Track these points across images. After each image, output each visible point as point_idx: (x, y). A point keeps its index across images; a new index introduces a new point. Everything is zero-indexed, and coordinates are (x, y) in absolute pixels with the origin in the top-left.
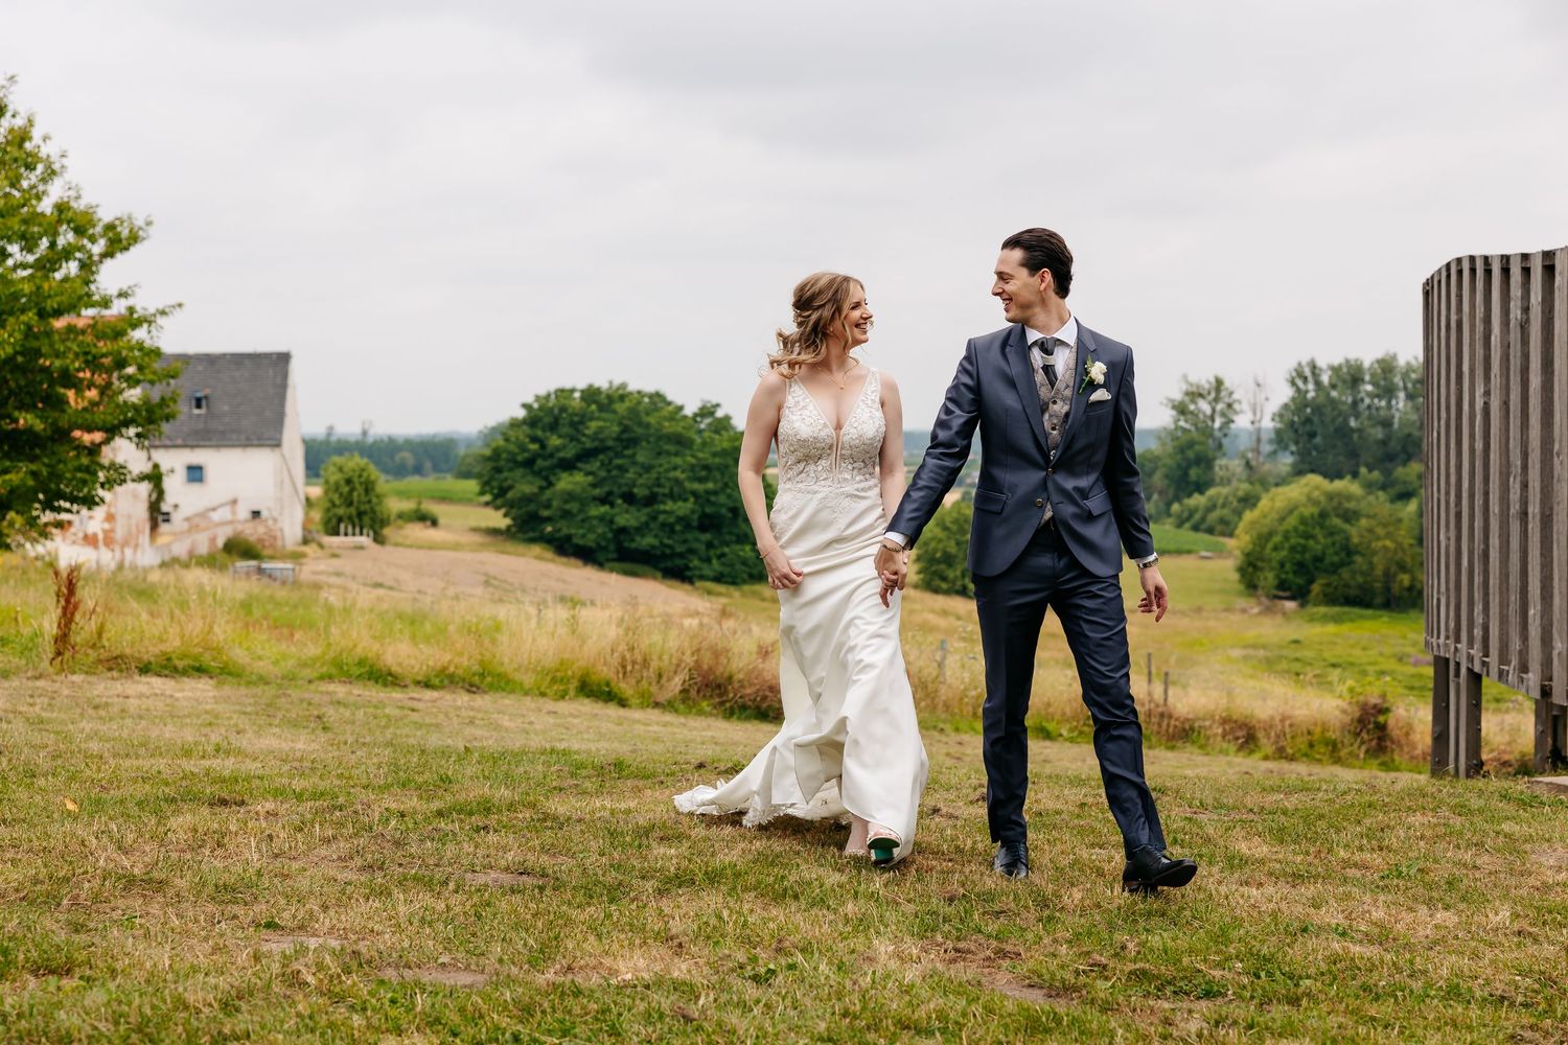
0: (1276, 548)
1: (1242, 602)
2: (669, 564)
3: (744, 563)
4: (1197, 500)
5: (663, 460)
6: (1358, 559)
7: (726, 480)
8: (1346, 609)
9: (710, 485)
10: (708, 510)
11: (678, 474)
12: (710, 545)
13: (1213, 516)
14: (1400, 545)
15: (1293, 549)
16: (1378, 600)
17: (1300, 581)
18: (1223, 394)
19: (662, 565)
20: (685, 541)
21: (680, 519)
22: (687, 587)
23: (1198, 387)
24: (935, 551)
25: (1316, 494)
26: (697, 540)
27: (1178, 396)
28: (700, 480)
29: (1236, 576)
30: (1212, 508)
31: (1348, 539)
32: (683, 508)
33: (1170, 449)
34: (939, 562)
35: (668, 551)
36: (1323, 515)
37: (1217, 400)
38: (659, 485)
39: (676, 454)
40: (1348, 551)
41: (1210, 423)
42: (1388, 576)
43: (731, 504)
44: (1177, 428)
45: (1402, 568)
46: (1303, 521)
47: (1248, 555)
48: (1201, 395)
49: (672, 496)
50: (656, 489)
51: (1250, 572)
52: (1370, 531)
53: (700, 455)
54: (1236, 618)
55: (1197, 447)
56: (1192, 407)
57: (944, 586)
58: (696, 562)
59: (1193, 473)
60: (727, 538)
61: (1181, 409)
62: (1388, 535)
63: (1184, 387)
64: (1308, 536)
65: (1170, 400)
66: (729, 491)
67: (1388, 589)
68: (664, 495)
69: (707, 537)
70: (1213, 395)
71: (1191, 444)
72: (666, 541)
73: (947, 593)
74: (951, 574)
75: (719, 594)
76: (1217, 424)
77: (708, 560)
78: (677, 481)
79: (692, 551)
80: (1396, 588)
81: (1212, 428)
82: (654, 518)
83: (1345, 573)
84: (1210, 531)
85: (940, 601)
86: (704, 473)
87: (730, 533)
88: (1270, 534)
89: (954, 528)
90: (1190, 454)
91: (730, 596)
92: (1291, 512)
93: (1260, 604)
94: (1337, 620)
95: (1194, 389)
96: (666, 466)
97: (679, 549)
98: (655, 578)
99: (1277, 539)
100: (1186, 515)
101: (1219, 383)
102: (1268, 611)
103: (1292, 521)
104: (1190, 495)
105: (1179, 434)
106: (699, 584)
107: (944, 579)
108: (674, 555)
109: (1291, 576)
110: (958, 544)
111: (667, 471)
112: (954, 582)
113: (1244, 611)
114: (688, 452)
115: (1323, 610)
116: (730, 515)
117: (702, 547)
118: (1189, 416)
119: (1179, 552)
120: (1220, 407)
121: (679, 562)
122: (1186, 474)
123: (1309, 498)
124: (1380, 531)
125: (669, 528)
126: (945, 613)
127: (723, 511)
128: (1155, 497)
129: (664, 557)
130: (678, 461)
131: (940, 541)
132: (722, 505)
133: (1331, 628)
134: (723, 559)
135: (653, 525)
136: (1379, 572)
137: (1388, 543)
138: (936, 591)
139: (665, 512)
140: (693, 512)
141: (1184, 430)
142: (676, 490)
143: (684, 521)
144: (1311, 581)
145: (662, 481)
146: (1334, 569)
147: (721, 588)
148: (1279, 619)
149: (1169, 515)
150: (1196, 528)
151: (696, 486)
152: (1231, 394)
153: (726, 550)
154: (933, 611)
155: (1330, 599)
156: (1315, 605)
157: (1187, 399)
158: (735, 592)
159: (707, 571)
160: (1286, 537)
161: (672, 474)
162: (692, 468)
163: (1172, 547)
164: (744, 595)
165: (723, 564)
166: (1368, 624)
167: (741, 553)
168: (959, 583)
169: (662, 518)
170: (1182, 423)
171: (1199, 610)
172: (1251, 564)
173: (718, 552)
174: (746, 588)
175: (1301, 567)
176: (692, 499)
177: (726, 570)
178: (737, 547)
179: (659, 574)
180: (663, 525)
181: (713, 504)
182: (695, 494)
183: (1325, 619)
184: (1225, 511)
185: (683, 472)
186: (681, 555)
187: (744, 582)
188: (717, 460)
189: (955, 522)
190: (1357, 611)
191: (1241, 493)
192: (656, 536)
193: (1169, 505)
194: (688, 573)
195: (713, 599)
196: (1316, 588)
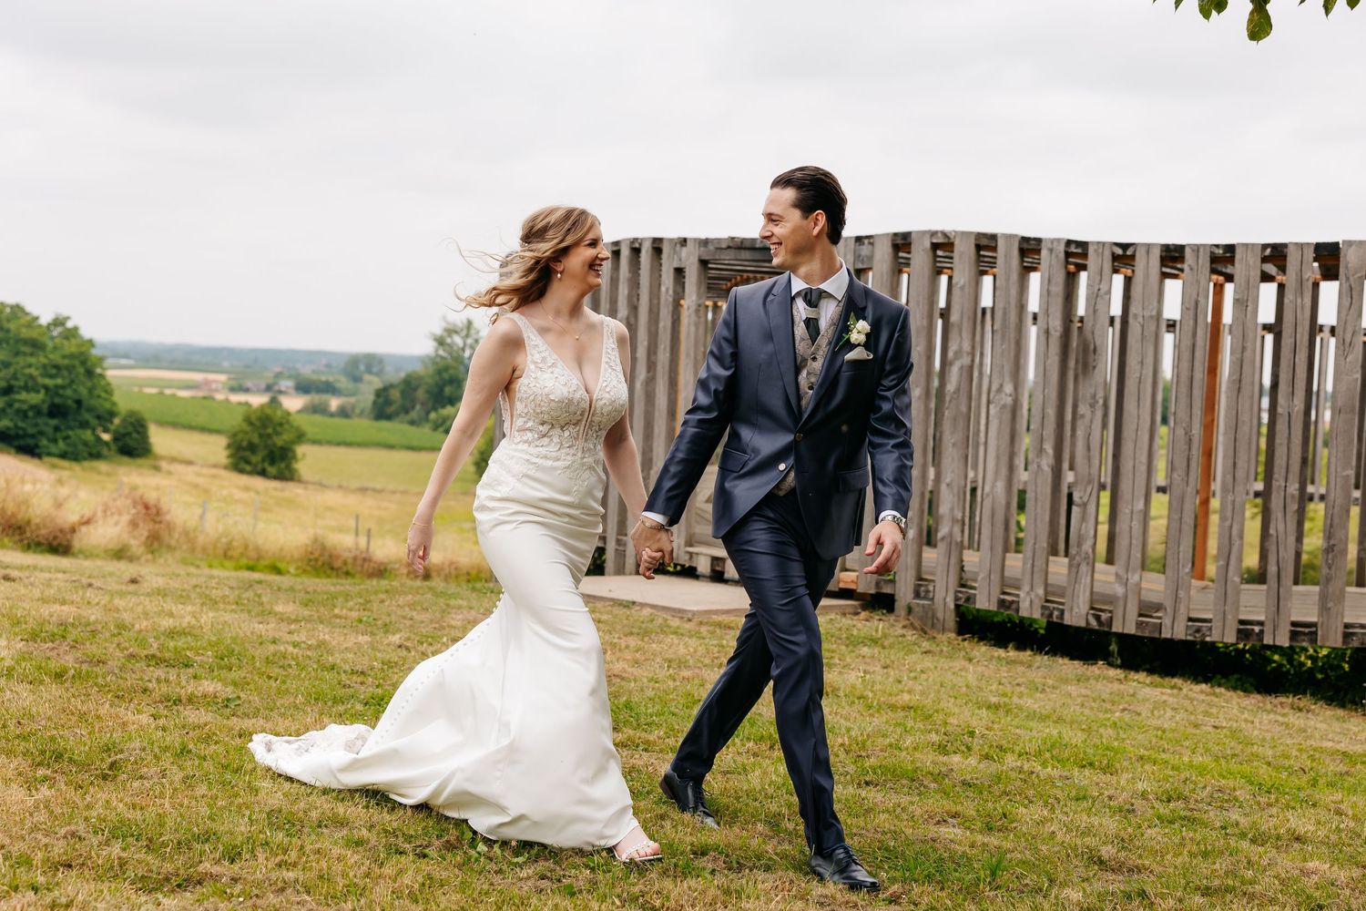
2: (22, 442)
3: (85, 444)
4: (449, 411)
5: (21, 360)
7: (73, 376)
9: (59, 381)
10: (57, 400)
11: (32, 371)
12: (57, 429)
18: (472, 332)
19: (16, 443)
20: (36, 425)
21: (32, 407)
22: (36, 461)
23: (455, 325)
24: (242, 441)
26: (46, 424)
27: (438, 331)
28: (51, 376)
32: (35, 398)
33: (431, 370)
34: (245, 449)
35: (21, 432)
37: (467, 336)
38: (16, 379)
39: (32, 355)
41: (461, 353)
43: (76, 397)
44: (437, 355)
48: (456, 332)
49: (26, 388)
50: (13, 383)
53: (52, 356)
55: (452, 371)
56: (449, 340)
57: (248, 468)
58: (44, 442)
59: (448, 390)
60: (72, 424)
61: (440, 342)
63: (444, 325)
65: (434, 335)
66: (74, 387)
68: (20, 387)
69: (54, 422)
70: (464, 333)
71: (446, 368)
72: (21, 424)
73: (250, 473)
74: (254, 459)
75: (62, 468)
76: (467, 354)
77: (55, 441)
78: (31, 377)
79: (41, 433)
81: (463, 357)
82: (10, 405)
85: (245, 480)
86: (54, 371)
87: (75, 420)
89: (258, 423)
90: (446, 376)
91: (70, 469)
95: (451, 327)
96: (22, 364)
97: (31, 430)
98: (9, 453)
100: (440, 421)
101: (470, 323)
104: (443, 407)
105: (438, 360)
106: (46, 459)
107: (248, 462)
108: (25, 436)
110: (261, 436)
111: (23, 368)
112: (256, 466)
114: (41, 353)
116: (74, 406)
117: (49, 431)
118: (447, 348)
120: (470, 341)
121: (30, 441)
122: (441, 390)
125: (23, 414)
126: (247, 489)
127: (70, 402)
128: (418, 407)
129: (17, 437)
130: (32, 360)
131: (246, 433)
132: (67, 398)
134: (68, 441)
135: (9, 411)
138: (241, 471)
139: (20, 401)
140: (43, 402)
141: (442, 357)
142: (30, 384)
143: (36, 409)
145: (19, 376)
147: (65, 463)
149: (427, 420)
151: (48, 381)
152: (478, 332)
153: (71, 433)
154: (238, 487)
157: (445, 334)
158: (76, 467)
159: (54, 449)
161: (28, 371)
162: (45, 366)
164: (84, 469)
165: (68, 445)
167: (83, 437)
168: (260, 467)
169: (17, 405)
170: (441, 352)
173: (64, 434)
174: (86, 464)
176: (43, 392)
177: (70, 449)
178: (79, 432)
179: (13, 451)
180: (18, 411)
181: (61, 396)
182: (46, 388)
185: (37, 369)
186: (33, 436)
187: (85, 459)
188: (66, 362)
189: (260, 419)
192: (11, 420)
193: (428, 413)
194: (37, 451)
195: (56, 471)
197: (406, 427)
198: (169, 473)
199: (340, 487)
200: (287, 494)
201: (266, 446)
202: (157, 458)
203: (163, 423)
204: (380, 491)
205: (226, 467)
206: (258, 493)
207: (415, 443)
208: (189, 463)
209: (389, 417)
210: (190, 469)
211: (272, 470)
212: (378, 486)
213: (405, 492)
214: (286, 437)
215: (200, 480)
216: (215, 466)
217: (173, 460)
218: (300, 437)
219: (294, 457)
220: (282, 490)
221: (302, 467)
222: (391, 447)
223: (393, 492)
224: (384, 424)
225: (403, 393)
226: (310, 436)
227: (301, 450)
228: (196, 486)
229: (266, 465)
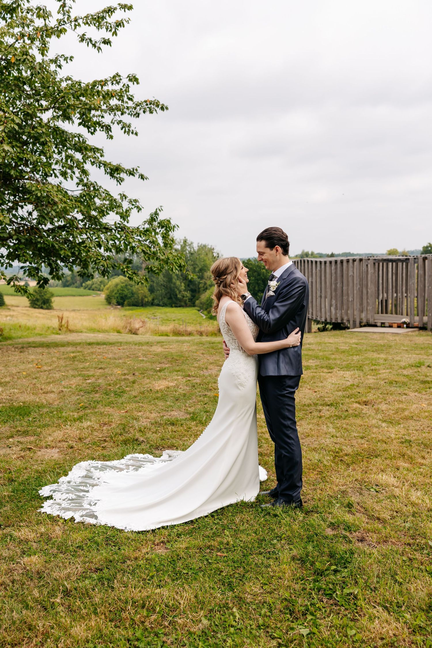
0: (116, 294)
1: (109, 307)
4: (89, 282)
6: (135, 295)
8: (134, 307)
13: (93, 286)
14: (145, 292)
15: (120, 294)
16: (141, 305)
17: (122, 301)
24: (34, 298)
25: (122, 280)
29: (105, 301)
30: (93, 284)
31: (132, 291)
34: (35, 301)
36: (126, 285)
40: (133, 294)
42: (142, 299)
45: (146, 297)
46: (122, 287)
47: (108, 295)
51: (109, 300)
52: (138, 289)
54: (108, 311)
57: (37, 306)
62: (142, 290)
64: (123, 290)
67: (142, 302)
73: (37, 308)
74: (38, 303)
80: (144, 302)
83: (132, 299)
84: (93, 290)
88: (113, 291)
92: (117, 285)
93: (113, 307)
94: (132, 310)
99: (116, 291)
102: (116, 308)
103: (119, 287)
104: (87, 281)
107: (36, 305)
109: (120, 300)
110: (40, 296)
112: (39, 306)
113: (110, 309)
115: (128, 308)
119: (88, 295)
123: (121, 282)
124: (140, 289)
126: (40, 313)
133: (131, 312)
136: (140, 298)
137: (142, 291)
138: (35, 308)
144: (124, 301)
146: (130, 298)
148: (118, 310)
149: (82, 286)
150: (89, 289)
154: (36, 313)
155: (129, 305)
156: (126, 306)
160: (118, 291)
163: (85, 294)
166: (139, 310)
171: (99, 309)
172: (109, 298)
175: (122, 298)
183: (129, 310)
184: (96, 285)
190: (135, 307)
191: (100, 280)
193: (81, 284)
196: (126, 303)
197: (75, 289)
198: (14, 310)
199: (67, 310)
200: (52, 314)
201: (42, 299)
202: (7, 306)
203: (7, 295)
204: (79, 310)
205: (29, 307)
206: (44, 314)
207: (81, 294)
208: (18, 306)
209: (68, 286)
210: (19, 308)
211: (45, 307)
212: (79, 309)
213: (87, 310)
214: (48, 295)
215: (24, 312)
216: (26, 307)
217: (12, 306)
218: (52, 295)
219: (51, 302)
220: (51, 313)
221: (54, 305)
222: (74, 296)
223: (84, 310)
224: (67, 289)
225: (72, 278)
226: (55, 295)
227: (53, 299)
228: (25, 314)
229: (43, 305)
